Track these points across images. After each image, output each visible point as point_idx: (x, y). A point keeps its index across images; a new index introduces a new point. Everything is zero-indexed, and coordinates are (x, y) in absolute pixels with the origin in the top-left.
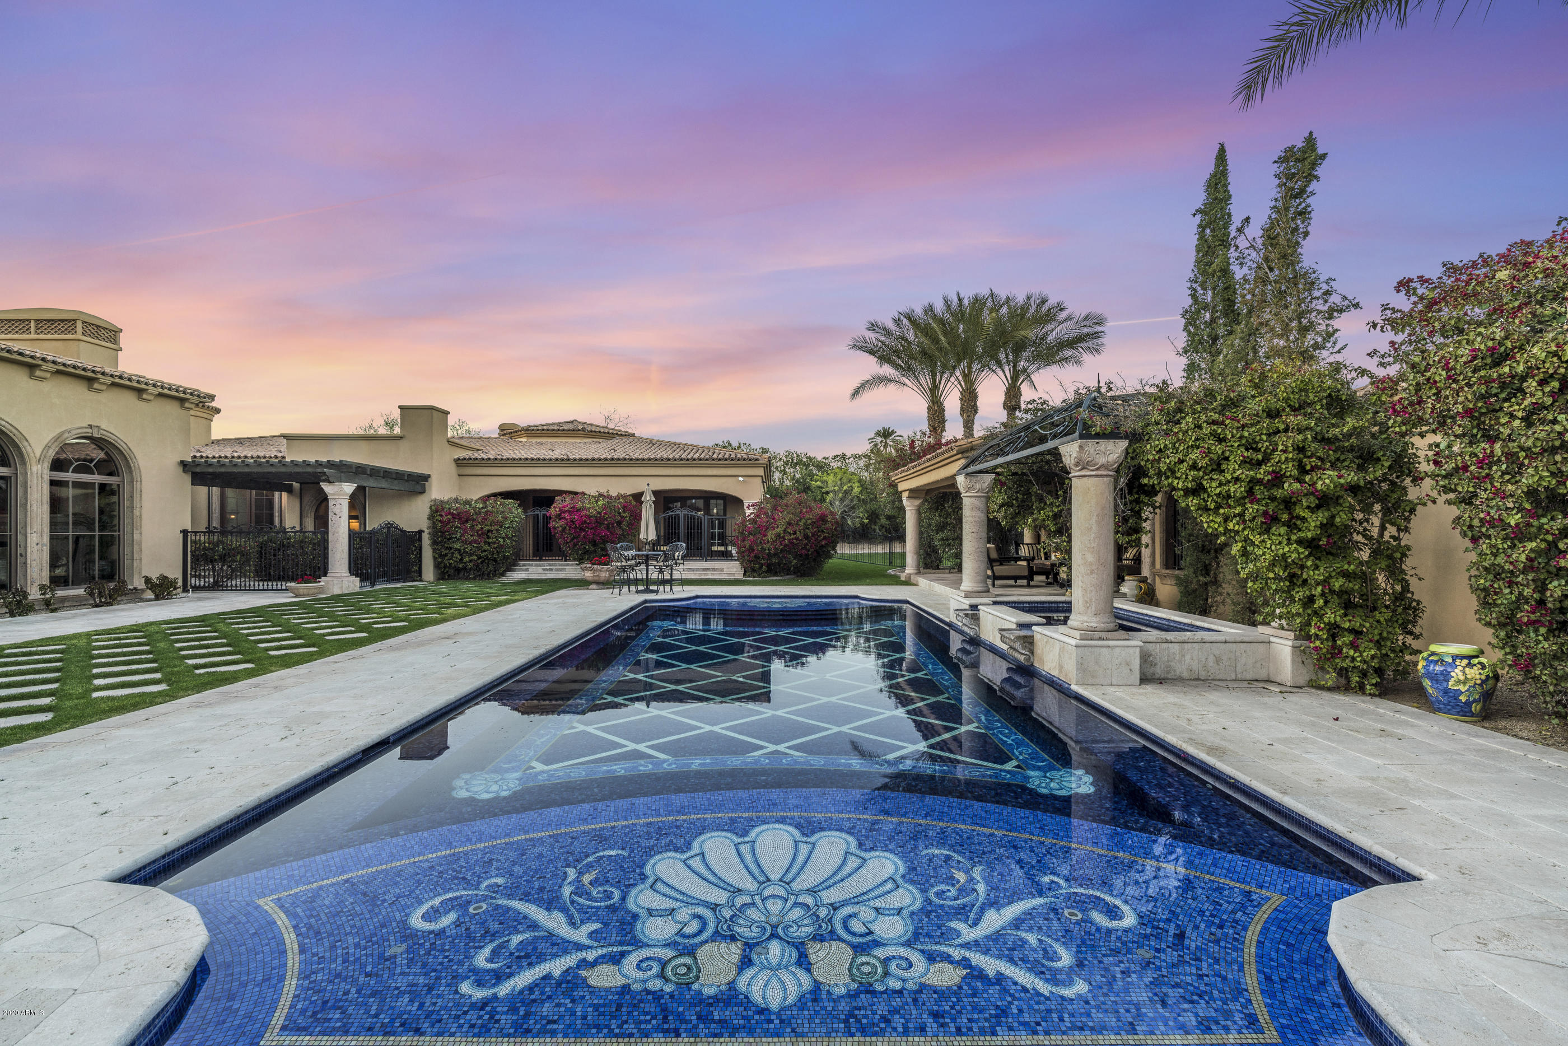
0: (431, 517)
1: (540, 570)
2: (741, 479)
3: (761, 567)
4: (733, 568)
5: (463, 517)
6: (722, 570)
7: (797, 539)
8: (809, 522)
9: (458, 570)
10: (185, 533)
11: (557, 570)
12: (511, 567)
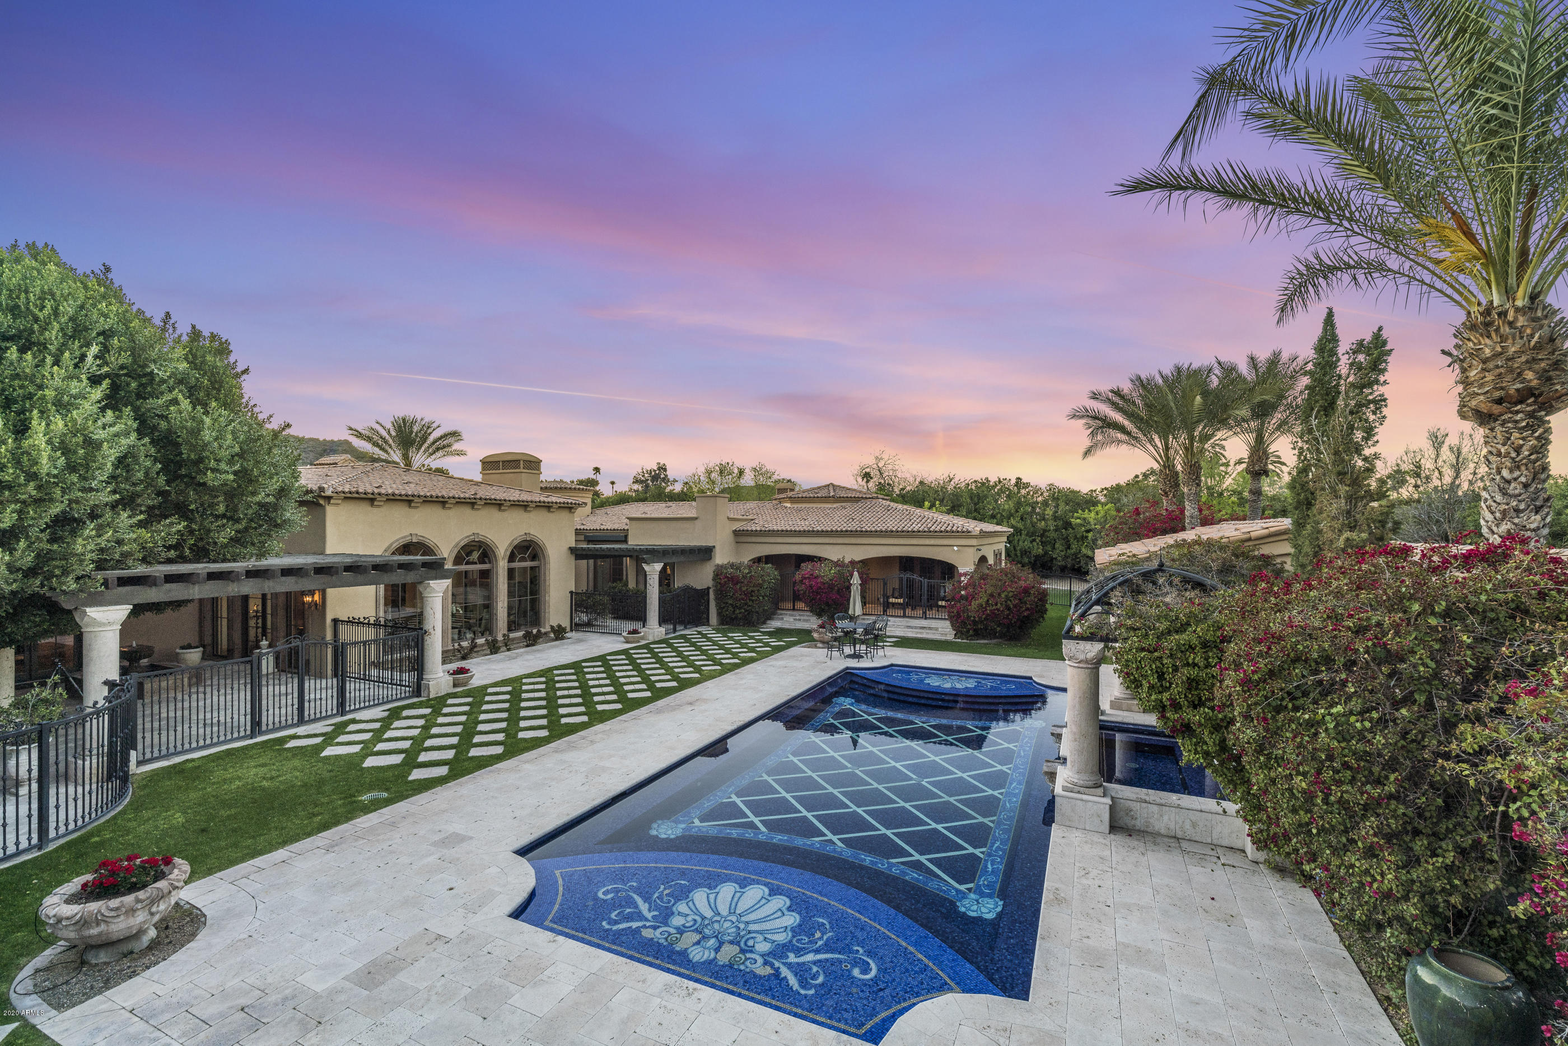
0: (714, 579)
1: (791, 619)
2: (956, 548)
3: (968, 631)
4: (942, 628)
5: (734, 580)
6: (937, 629)
7: (998, 610)
8: (1011, 594)
9: (732, 619)
10: (571, 592)
11: (805, 620)
12: (769, 616)
